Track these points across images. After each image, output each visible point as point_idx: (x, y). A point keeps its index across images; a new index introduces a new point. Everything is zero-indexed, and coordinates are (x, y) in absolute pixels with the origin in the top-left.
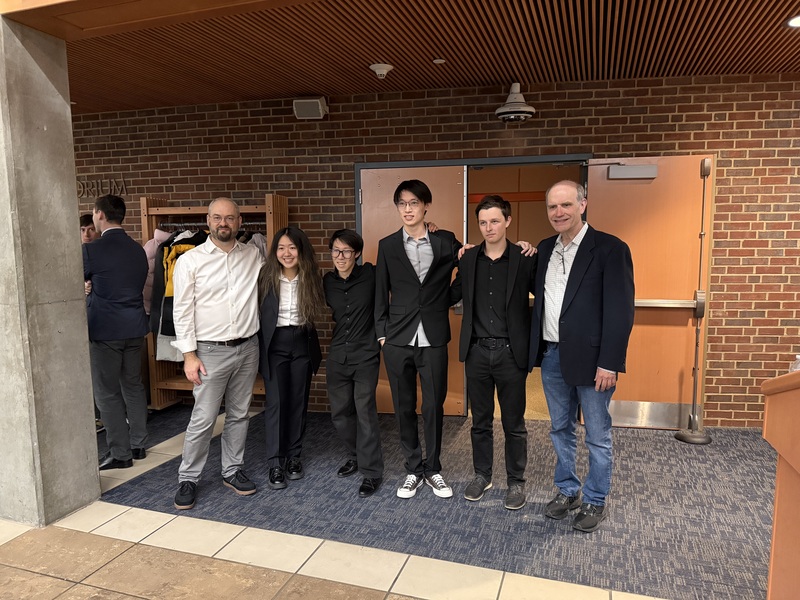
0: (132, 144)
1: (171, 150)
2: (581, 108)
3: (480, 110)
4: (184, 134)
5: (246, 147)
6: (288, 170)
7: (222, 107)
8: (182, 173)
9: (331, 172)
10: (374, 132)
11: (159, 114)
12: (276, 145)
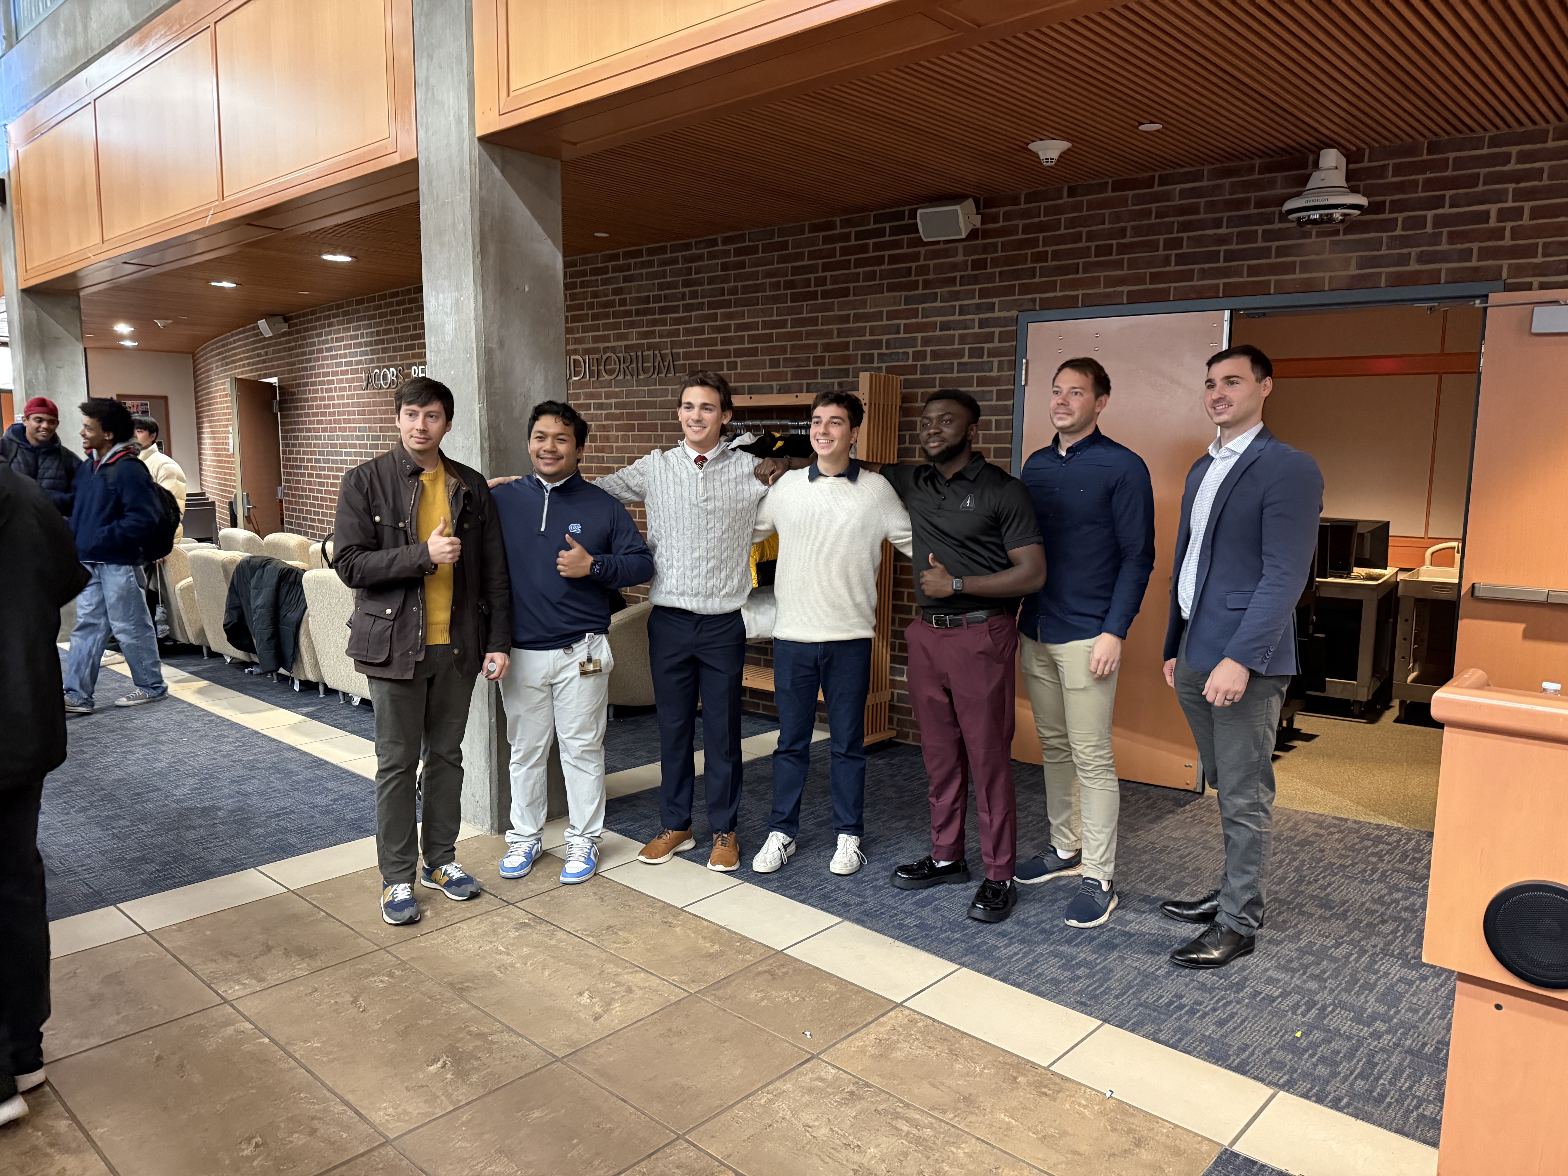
0: (684, 294)
1: (738, 303)
2: (1481, 188)
3: (1261, 204)
4: (755, 275)
5: (845, 293)
6: (908, 329)
7: (815, 228)
8: (753, 339)
9: (976, 330)
10: (1056, 255)
11: (724, 244)
12: (891, 288)
